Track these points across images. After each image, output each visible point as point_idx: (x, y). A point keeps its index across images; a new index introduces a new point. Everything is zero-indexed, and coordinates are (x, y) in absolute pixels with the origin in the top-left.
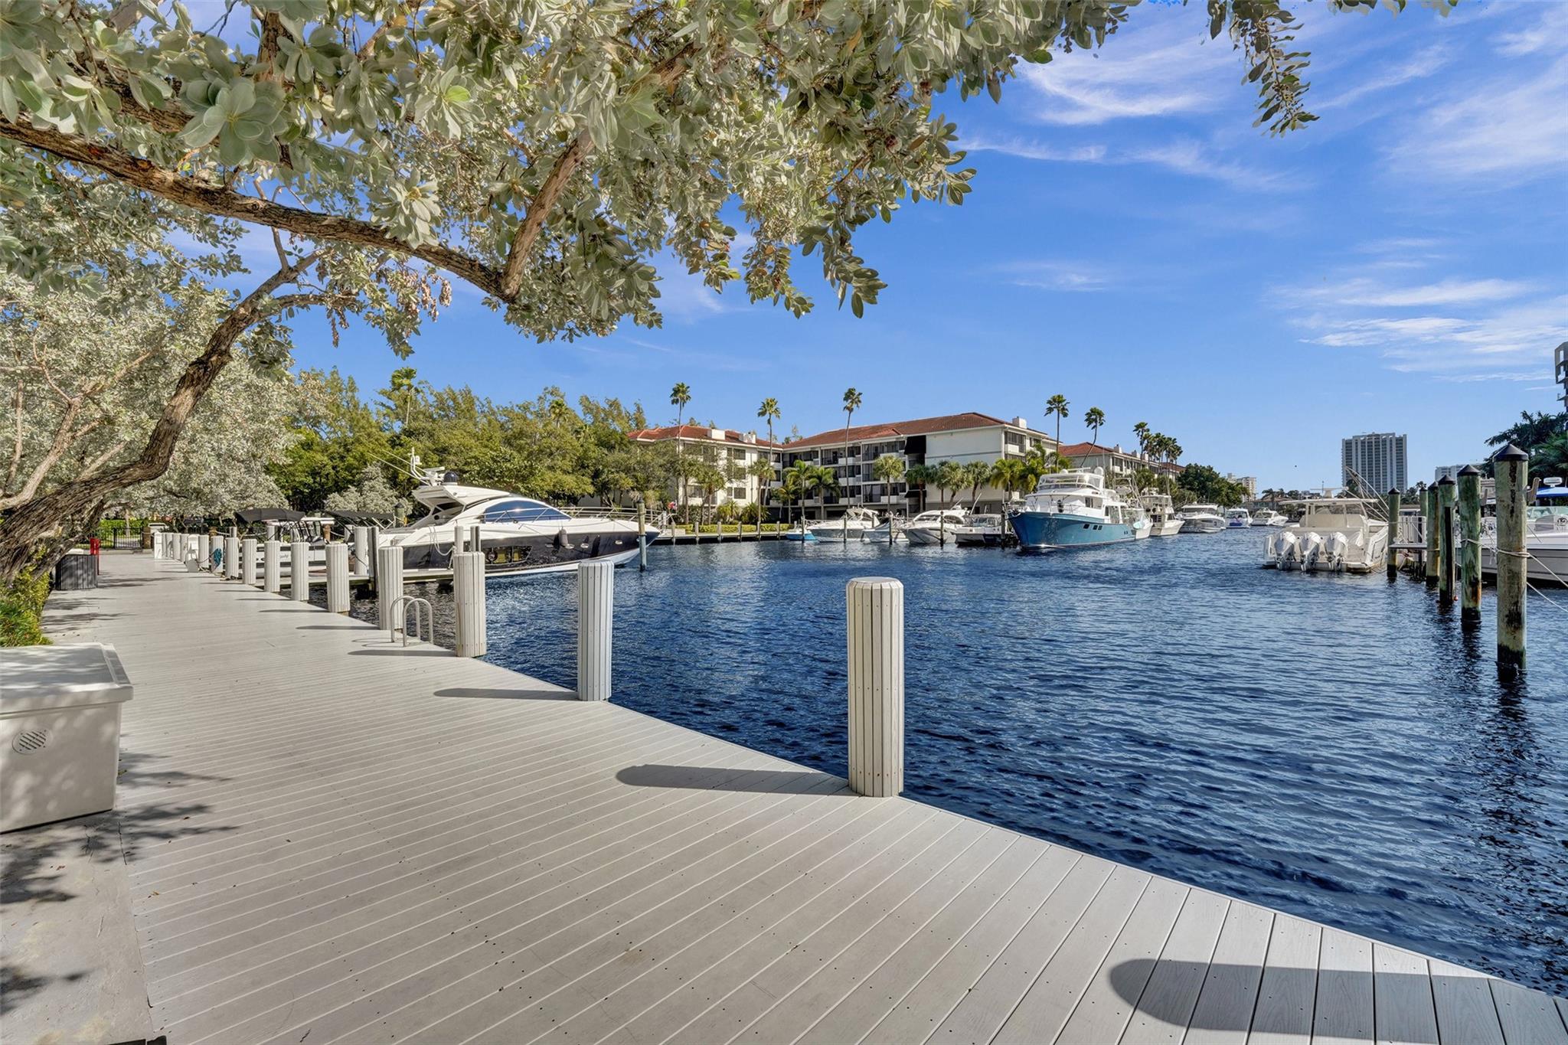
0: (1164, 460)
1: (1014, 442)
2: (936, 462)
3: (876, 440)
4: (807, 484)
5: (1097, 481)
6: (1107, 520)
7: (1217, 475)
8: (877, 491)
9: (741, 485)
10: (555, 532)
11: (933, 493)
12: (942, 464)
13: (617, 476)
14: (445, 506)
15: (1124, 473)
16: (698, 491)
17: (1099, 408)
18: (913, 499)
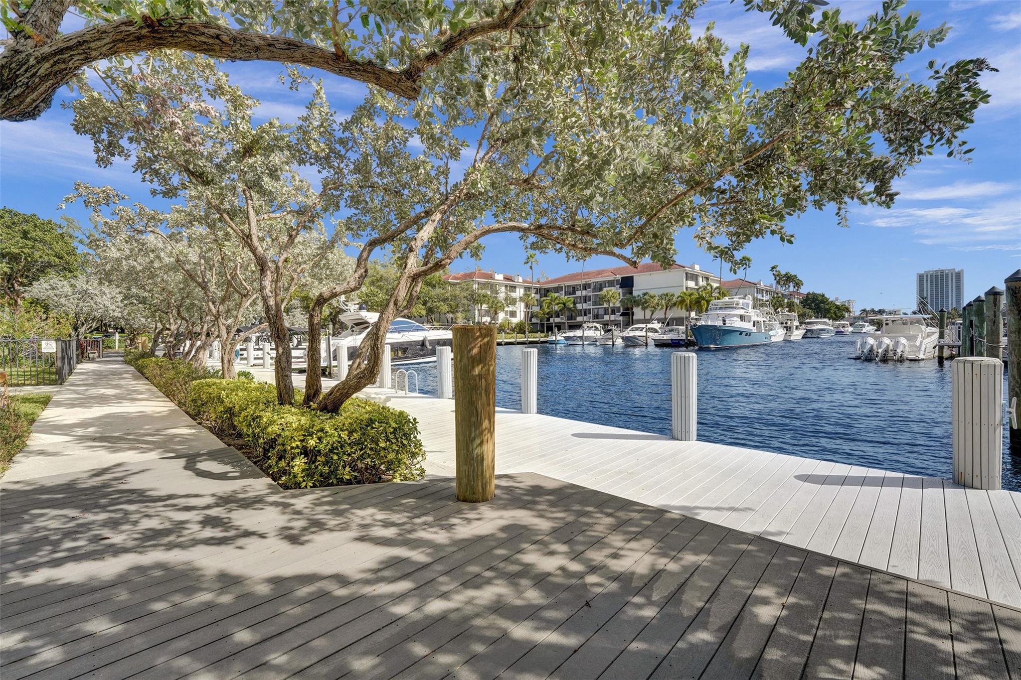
0: (792, 289)
1: (692, 280)
2: (641, 293)
3: (600, 279)
4: (556, 308)
5: (748, 304)
6: (754, 330)
7: (827, 300)
8: (601, 312)
9: (515, 309)
10: (421, 339)
11: (638, 313)
12: (645, 294)
13: (438, 304)
14: (357, 324)
15: (764, 299)
16: (487, 313)
17: (748, 256)
18: (626, 317)
